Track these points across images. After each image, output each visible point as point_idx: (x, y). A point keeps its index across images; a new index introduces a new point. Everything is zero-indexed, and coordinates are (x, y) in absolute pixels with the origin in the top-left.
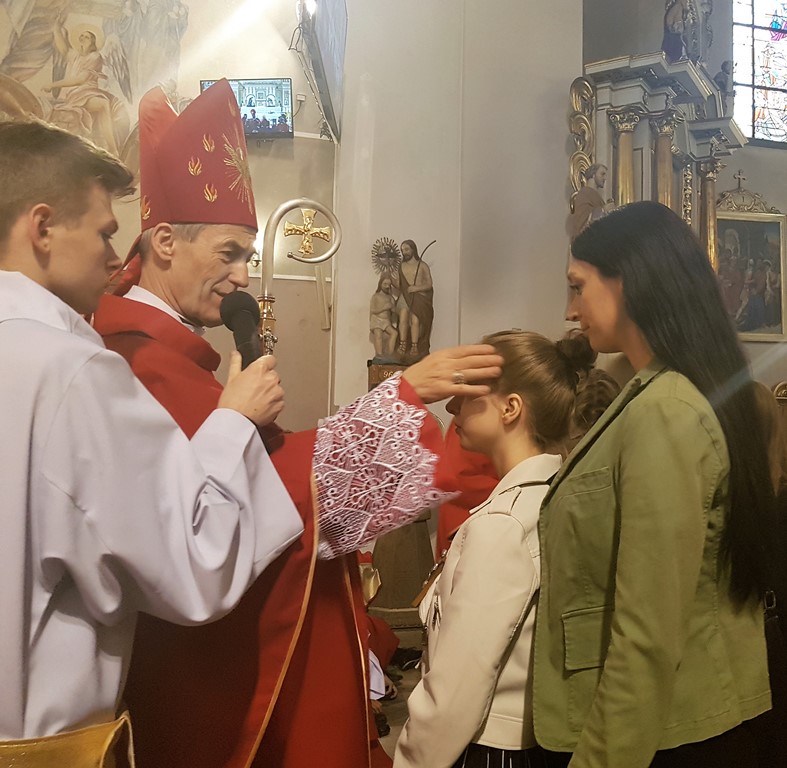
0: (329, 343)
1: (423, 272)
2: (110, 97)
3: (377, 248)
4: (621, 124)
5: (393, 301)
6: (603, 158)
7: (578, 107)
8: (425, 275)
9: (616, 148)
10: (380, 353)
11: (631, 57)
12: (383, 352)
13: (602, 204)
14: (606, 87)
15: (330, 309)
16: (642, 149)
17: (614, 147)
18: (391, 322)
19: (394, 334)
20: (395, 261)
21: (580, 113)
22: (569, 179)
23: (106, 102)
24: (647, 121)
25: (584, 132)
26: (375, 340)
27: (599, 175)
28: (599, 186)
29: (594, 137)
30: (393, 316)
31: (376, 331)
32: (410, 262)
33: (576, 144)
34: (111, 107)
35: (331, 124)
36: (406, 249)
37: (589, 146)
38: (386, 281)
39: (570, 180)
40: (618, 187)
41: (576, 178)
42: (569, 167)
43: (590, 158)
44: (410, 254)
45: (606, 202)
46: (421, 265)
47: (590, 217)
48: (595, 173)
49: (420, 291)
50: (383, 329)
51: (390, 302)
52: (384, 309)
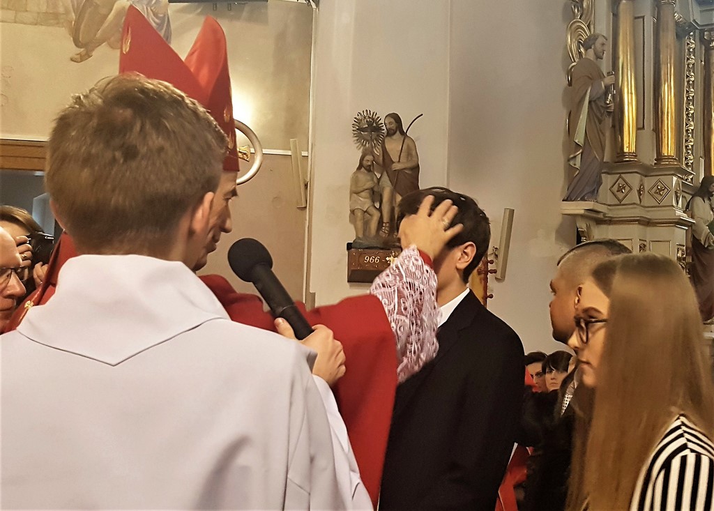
6: (602, 26)
8: (411, 152)
9: (616, 15)
10: (361, 236)
12: (364, 234)
13: (601, 77)
15: (306, 186)
16: (643, 17)
18: (373, 201)
19: (376, 215)
20: (378, 136)
22: (565, 48)
26: (356, 221)
27: (598, 44)
28: (599, 57)
29: (593, 4)
30: (375, 195)
31: (356, 212)
32: (394, 137)
33: (574, 13)
36: (390, 123)
37: (587, 14)
39: (567, 51)
40: (619, 58)
41: (574, 48)
42: (567, 35)
43: (589, 26)
44: (394, 128)
45: (605, 74)
46: (406, 141)
47: (589, 91)
48: (594, 44)
49: (404, 169)
50: (365, 210)
51: (373, 180)
52: (365, 187)
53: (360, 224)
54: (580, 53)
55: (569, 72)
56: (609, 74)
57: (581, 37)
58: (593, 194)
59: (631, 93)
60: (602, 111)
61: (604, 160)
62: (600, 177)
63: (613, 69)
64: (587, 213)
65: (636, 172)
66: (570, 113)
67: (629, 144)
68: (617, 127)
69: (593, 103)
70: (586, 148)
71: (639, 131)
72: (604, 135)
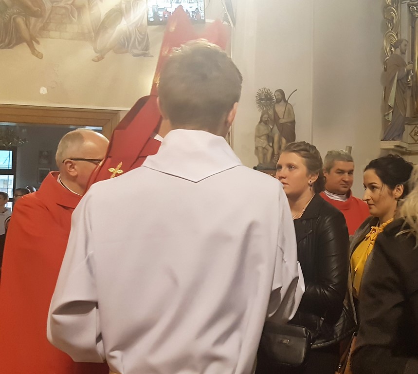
1: (289, 109)
3: (259, 95)
4: (417, 12)
5: (269, 129)
6: (405, 34)
7: (389, 2)
8: (290, 112)
9: (413, 28)
10: (262, 162)
12: (264, 162)
13: (404, 65)
17: (412, 27)
18: (269, 142)
19: (270, 150)
20: (271, 103)
21: (390, 6)
22: (383, 48)
25: (393, 18)
26: (258, 154)
27: (403, 45)
28: (403, 53)
29: (400, 21)
30: (270, 138)
31: (259, 148)
32: (280, 104)
33: (388, 26)
34: (89, 5)
36: (278, 95)
37: (396, 28)
39: (383, 50)
40: (415, 54)
41: (388, 48)
42: (383, 41)
43: (397, 35)
44: (280, 98)
45: (407, 63)
46: (287, 106)
47: (397, 73)
48: (400, 45)
49: (287, 122)
50: (264, 147)
51: (268, 129)
52: (264, 133)
53: (261, 155)
56: (409, 63)
57: (392, 41)
58: (400, 136)
60: (405, 86)
61: (406, 116)
62: (404, 126)
63: (412, 61)
64: (395, 148)
66: (386, 88)
69: (399, 81)
70: (395, 109)
72: (406, 100)
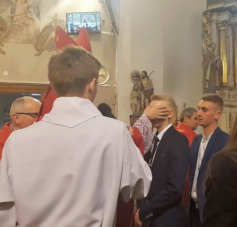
0: (115, 109)
1: (150, 82)
2: (32, 19)
3: (133, 74)
4: (221, 27)
5: (139, 94)
6: (215, 40)
7: (205, 22)
8: (150, 83)
9: (219, 36)
10: (134, 113)
11: (224, 3)
13: (215, 57)
14: (215, 14)
16: (229, 37)
18: (138, 101)
20: (139, 79)
21: (206, 24)
22: (203, 46)
23: (31, 22)
24: (230, 26)
25: (208, 31)
26: (132, 108)
28: (214, 50)
29: (211, 32)
30: (139, 99)
31: (132, 104)
32: (145, 79)
33: (205, 35)
34: (33, 23)
35: (115, 29)
36: (143, 74)
37: (210, 36)
38: (136, 86)
39: (203, 48)
40: (220, 50)
41: (205, 48)
42: (203, 43)
43: (210, 40)
44: (145, 76)
45: (216, 56)
46: (149, 80)
47: (211, 62)
48: (212, 46)
49: (148, 90)
52: (135, 96)
53: (134, 108)
54: (207, 49)
55: (204, 56)
56: (217, 56)
57: (207, 44)
59: (225, 62)
60: (215, 68)
61: (216, 85)
63: (219, 54)
65: (227, 89)
66: (204, 70)
67: (225, 79)
68: (221, 74)
69: (212, 66)
70: (210, 81)
71: (228, 76)
72: (216, 77)
